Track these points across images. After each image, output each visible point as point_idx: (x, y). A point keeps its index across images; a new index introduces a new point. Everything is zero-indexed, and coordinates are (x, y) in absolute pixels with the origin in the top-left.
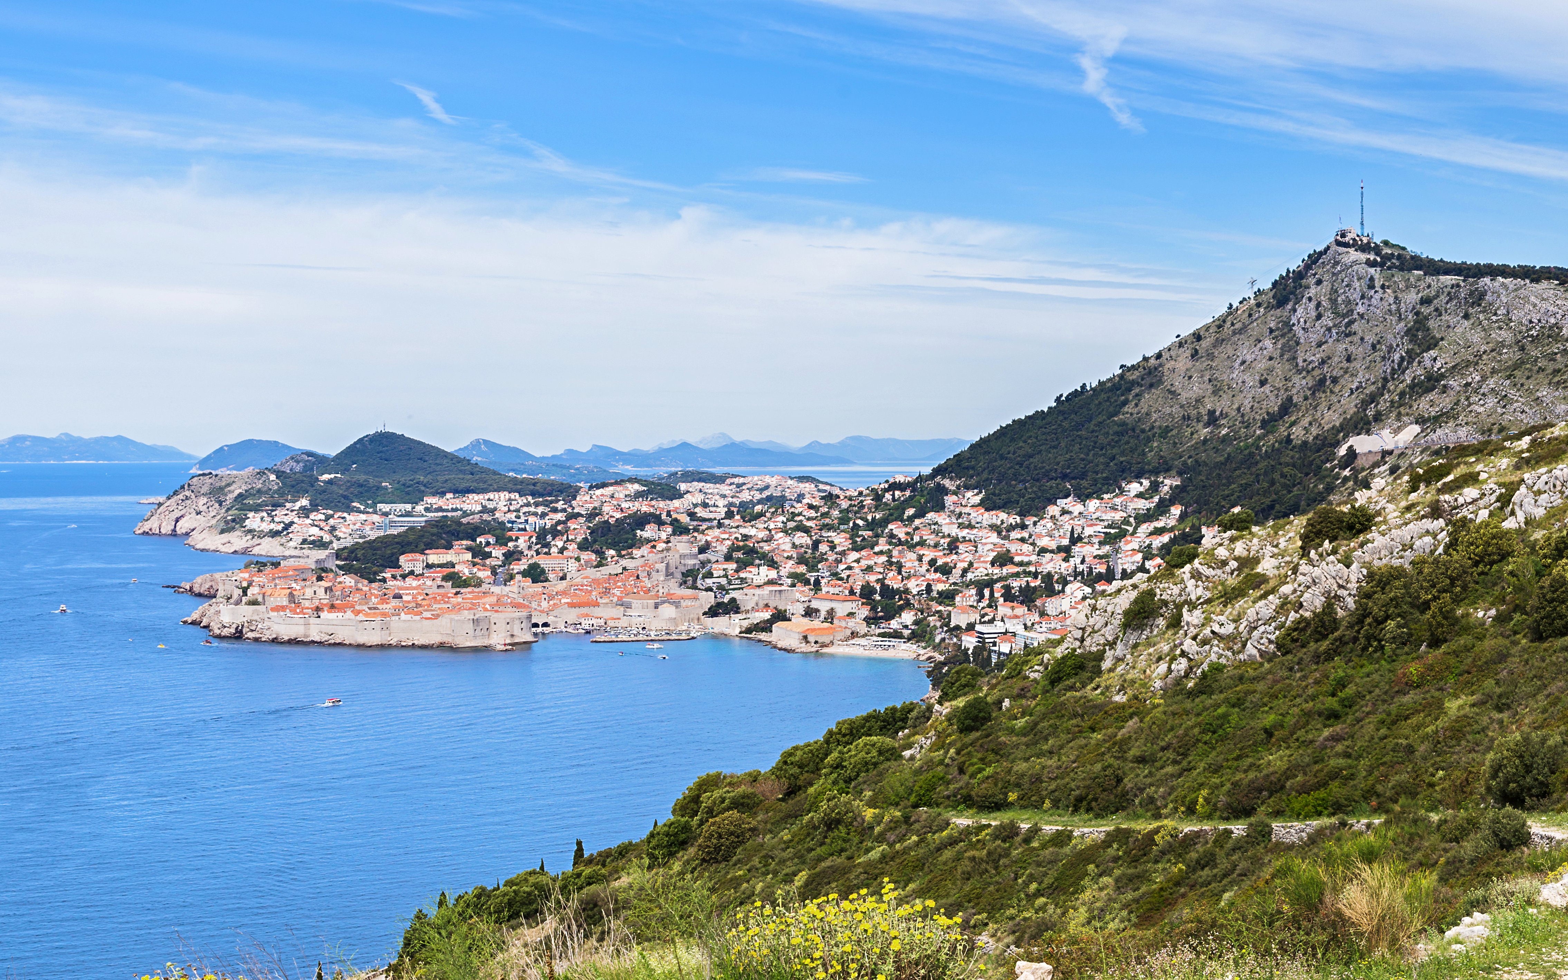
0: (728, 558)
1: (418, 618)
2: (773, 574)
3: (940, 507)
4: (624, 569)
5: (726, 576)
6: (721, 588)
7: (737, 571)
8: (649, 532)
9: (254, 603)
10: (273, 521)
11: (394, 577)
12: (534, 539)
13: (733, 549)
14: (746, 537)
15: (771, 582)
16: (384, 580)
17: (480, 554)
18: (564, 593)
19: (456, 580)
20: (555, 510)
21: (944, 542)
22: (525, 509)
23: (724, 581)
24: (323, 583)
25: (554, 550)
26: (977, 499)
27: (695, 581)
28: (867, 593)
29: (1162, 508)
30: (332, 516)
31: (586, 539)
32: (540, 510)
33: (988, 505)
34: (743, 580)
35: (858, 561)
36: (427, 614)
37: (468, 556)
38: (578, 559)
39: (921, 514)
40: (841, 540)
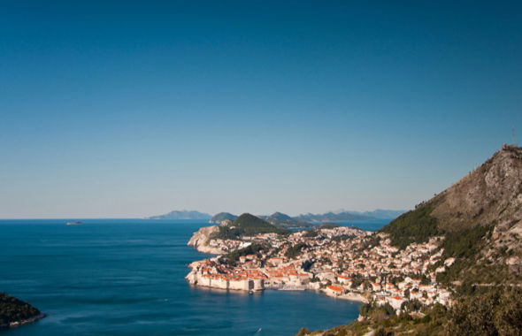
0: (320, 261)
3: (378, 245)
4: (293, 264)
7: (321, 266)
8: (302, 250)
10: (216, 243)
11: (237, 264)
13: (322, 258)
14: (326, 253)
17: (260, 256)
21: (378, 258)
23: (317, 270)
25: (278, 256)
26: (389, 243)
27: (309, 269)
28: (354, 276)
29: (439, 249)
30: (230, 242)
31: (286, 252)
33: (392, 245)
34: (322, 270)
35: (354, 264)
37: (256, 257)
38: (283, 259)
39: (372, 247)
40: (350, 255)
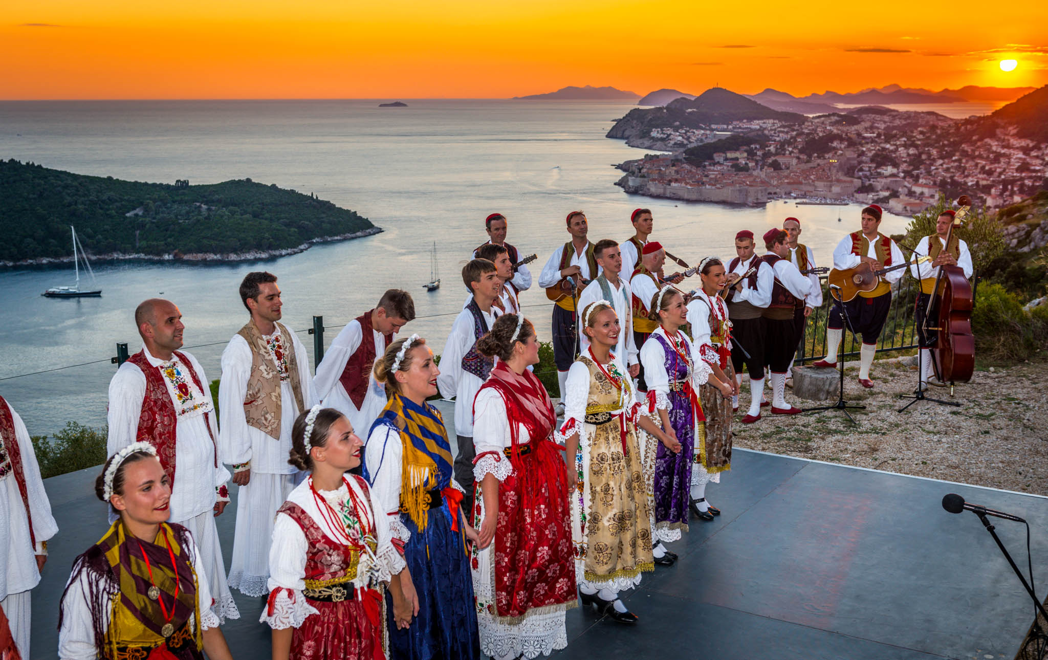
0: (872, 161)
1: (714, 187)
2: (895, 171)
3: (993, 136)
4: (819, 165)
5: (870, 171)
6: (866, 176)
7: (876, 168)
8: (835, 144)
9: (643, 176)
10: (663, 133)
11: (710, 165)
12: (778, 146)
13: (876, 155)
14: (884, 149)
15: (893, 175)
16: (705, 166)
17: (751, 154)
18: (787, 177)
19: (738, 168)
20: (793, 130)
21: (991, 156)
22: (779, 129)
23: (868, 173)
24: (674, 168)
25: (787, 152)
26: (1015, 131)
27: (854, 173)
28: (944, 183)
30: (688, 131)
31: (803, 147)
32: (786, 130)
33: (1020, 135)
34: (879, 174)
35: (942, 165)
36: (718, 186)
37: (745, 155)
38: (798, 158)
39: (981, 139)
40: (934, 152)
